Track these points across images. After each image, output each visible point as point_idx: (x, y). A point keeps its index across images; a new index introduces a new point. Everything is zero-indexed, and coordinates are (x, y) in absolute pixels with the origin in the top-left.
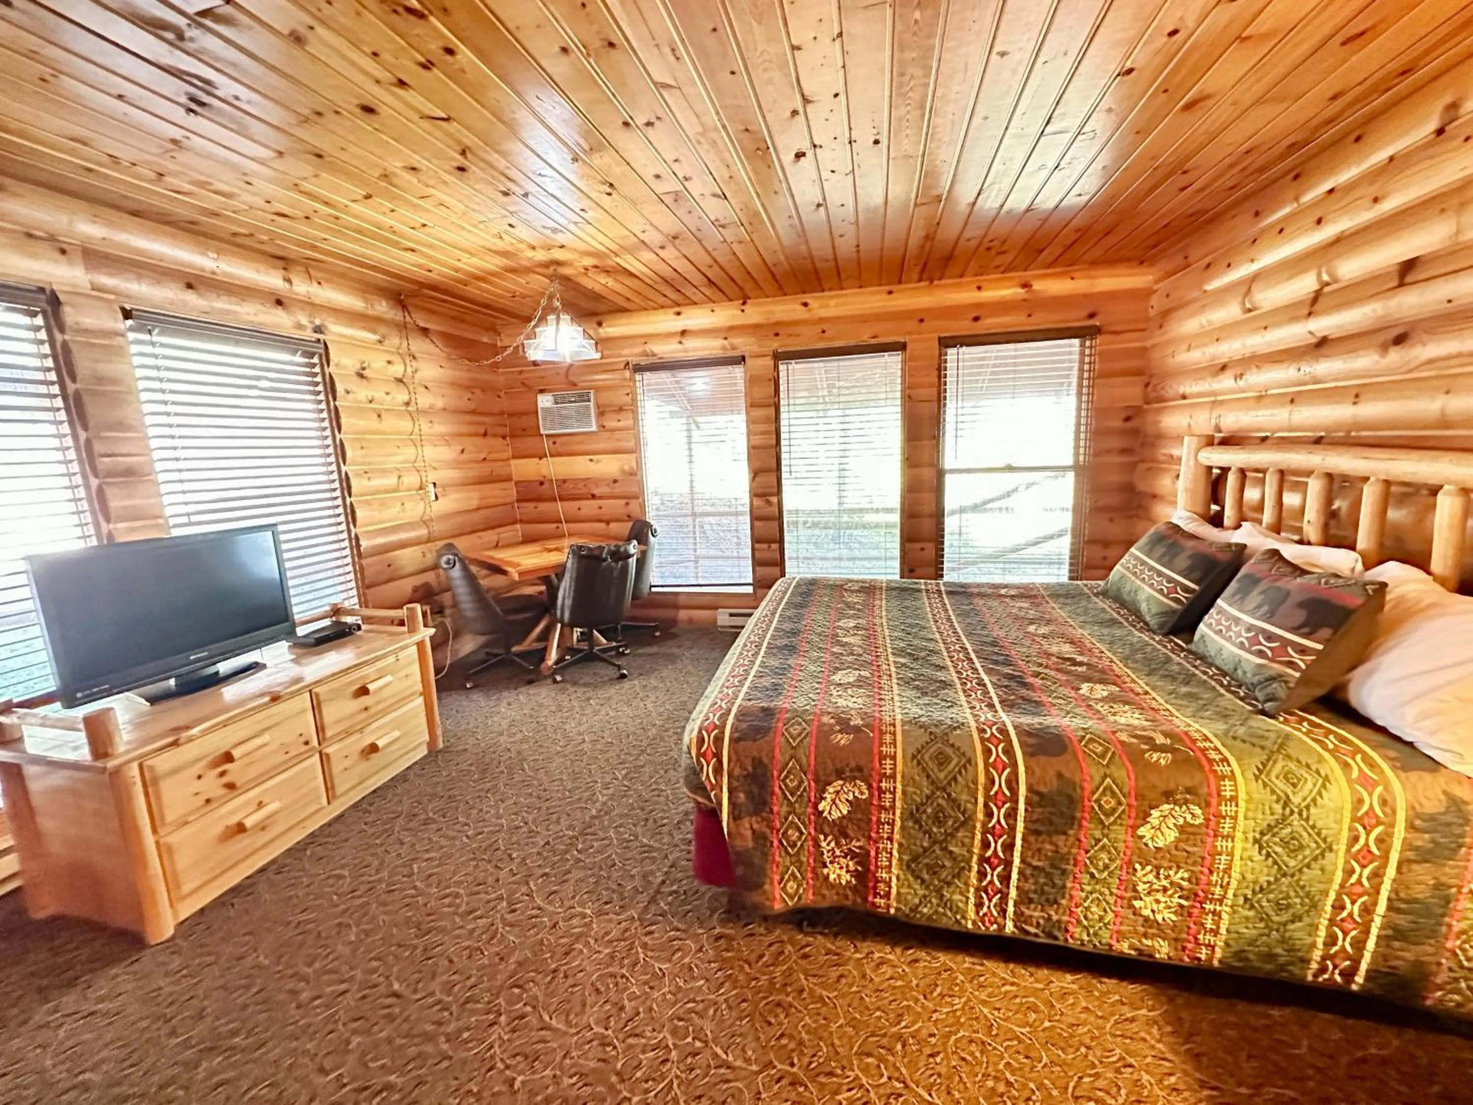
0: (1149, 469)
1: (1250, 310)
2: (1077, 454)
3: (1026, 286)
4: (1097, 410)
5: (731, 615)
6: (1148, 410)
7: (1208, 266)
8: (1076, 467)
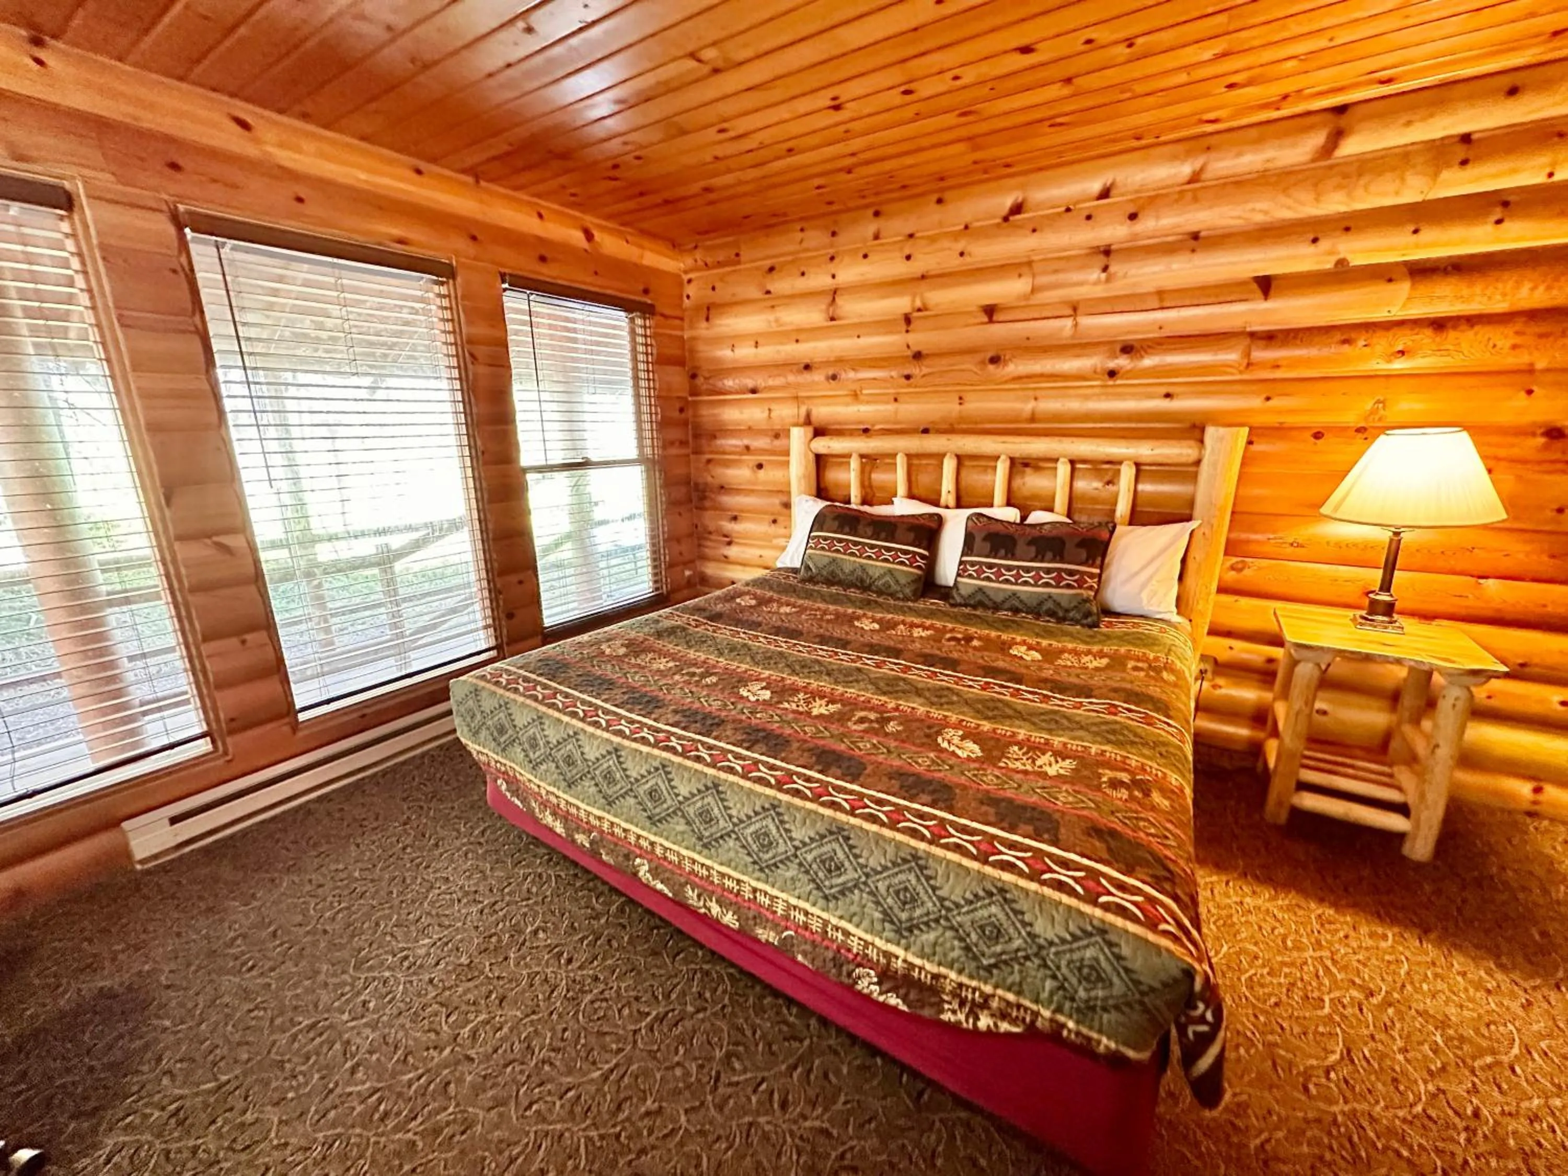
0: (709, 461)
1: (832, 319)
2: (641, 447)
3: (589, 236)
4: (658, 397)
5: (174, 820)
6: (696, 403)
7: (772, 269)
8: (641, 460)
